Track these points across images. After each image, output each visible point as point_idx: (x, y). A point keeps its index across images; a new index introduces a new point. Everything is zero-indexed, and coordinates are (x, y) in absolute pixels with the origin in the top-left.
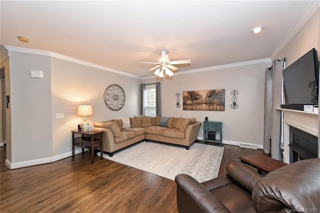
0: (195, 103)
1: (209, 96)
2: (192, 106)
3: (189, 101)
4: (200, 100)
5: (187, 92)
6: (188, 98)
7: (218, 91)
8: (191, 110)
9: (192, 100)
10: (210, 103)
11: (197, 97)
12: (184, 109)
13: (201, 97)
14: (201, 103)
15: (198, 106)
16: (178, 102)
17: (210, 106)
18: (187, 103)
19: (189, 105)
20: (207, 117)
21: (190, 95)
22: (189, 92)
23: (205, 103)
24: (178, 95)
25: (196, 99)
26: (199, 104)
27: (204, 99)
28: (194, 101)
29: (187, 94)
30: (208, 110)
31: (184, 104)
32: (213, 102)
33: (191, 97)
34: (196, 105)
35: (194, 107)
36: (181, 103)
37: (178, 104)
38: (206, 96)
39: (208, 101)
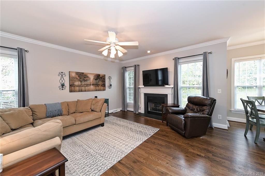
0: (84, 85)
1: (96, 78)
2: (81, 87)
3: (78, 82)
4: (89, 82)
5: (75, 72)
6: (77, 79)
7: (102, 75)
8: (79, 91)
9: (81, 81)
10: (96, 85)
11: (86, 79)
12: (71, 91)
13: (90, 79)
14: (90, 85)
15: (86, 88)
16: (62, 83)
17: (97, 87)
18: (75, 84)
19: (77, 86)
20: (95, 97)
21: (79, 76)
22: (77, 73)
23: (92, 85)
24: (62, 74)
25: (85, 81)
26: (87, 85)
27: (92, 82)
28: (83, 83)
29: (75, 74)
30: (95, 91)
31: (70, 86)
32: (99, 84)
33: (80, 78)
34: (85, 86)
35: (83, 88)
36: (67, 84)
37: (63, 85)
38: (94, 78)
39: (95, 83)
